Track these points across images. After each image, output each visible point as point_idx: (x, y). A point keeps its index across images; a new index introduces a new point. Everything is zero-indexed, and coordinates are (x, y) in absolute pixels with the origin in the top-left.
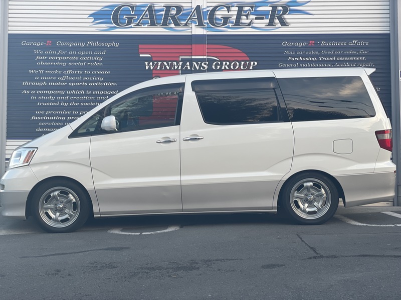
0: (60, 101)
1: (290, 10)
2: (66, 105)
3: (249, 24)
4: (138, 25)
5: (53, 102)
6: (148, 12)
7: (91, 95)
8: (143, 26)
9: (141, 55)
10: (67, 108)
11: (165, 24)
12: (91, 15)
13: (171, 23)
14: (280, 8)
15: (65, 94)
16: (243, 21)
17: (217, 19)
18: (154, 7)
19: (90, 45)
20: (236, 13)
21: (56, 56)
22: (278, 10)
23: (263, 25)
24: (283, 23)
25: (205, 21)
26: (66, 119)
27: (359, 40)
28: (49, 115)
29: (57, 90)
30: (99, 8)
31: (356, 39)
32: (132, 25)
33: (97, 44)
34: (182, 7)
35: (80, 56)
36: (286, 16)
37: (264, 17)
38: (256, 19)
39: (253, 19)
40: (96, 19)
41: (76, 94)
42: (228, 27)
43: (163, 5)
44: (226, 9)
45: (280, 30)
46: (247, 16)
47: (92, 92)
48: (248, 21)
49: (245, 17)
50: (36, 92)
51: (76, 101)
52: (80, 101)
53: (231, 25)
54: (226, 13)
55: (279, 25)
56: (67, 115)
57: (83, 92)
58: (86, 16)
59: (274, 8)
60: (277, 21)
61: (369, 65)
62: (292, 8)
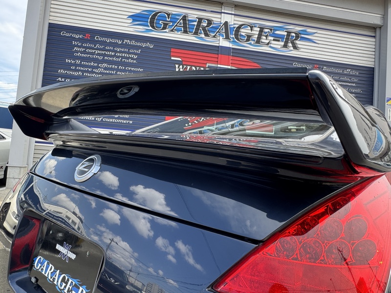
1: (302, 37)
3: (268, 44)
4: (172, 31)
6: (182, 21)
8: (176, 33)
9: (172, 58)
11: (196, 33)
12: (130, 17)
13: (202, 33)
14: (294, 35)
16: (263, 41)
17: (241, 35)
18: (188, 17)
19: (126, 43)
20: (258, 33)
21: (93, 49)
22: (292, 36)
23: (279, 47)
24: (295, 47)
25: (232, 36)
27: (352, 69)
30: (138, 12)
31: (349, 68)
32: (167, 30)
33: (133, 43)
34: (213, 21)
35: (116, 52)
36: (297, 42)
37: (280, 40)
38: (274, 40)
39: (271, 40)
40: (134, 21)
42: (250, 44)
43: (196, 16)
44: (249, 28)
45: (292, 53)
46: (266, 36)
48: (267, 41)
49: (265, 38)
50: (70, 80)
53: (252, 42)
54: (250, 32)
55: (292, 48)
58: (126, 17)
59: (289, 33)
60: (290, 45)
61: (358, 91)
62: (303, 36)
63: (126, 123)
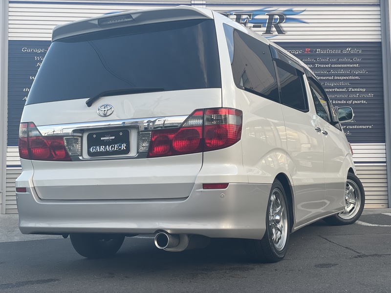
1: (286, 19)
14: (277, 17)
22: (275, 19)
24: (280, 32)
27: (353, 48)
31: (349, 47)
36: (282, 25)
37: (262, 25)
38: (254, 27)
39: (250, 27)
45: (277, 38)
46: (245, 24)
55: (276, 33)
59: (271, 16)
60: (274, 29)
61: (363, 72)
62: (288, 16)
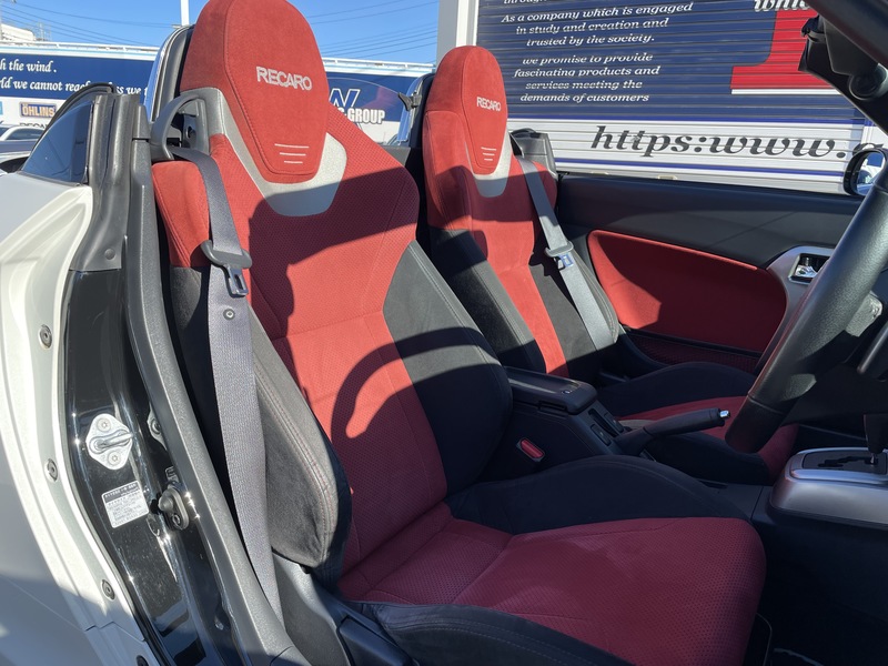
0: (569, 35)
2: (579, 42)
5: (556, 37)
7: (633, 17)
10: (579, 51)
15: (581, 18)
26: (577, 74)
28: (547, 68)
29: (565, 11)
41: (601, 17)
47: (634, 11)
50: (526, 18)
51: (599, 33)
52: (608, 33)
56: (578, 67)
57: (615, 11)
63: (635, 102)
